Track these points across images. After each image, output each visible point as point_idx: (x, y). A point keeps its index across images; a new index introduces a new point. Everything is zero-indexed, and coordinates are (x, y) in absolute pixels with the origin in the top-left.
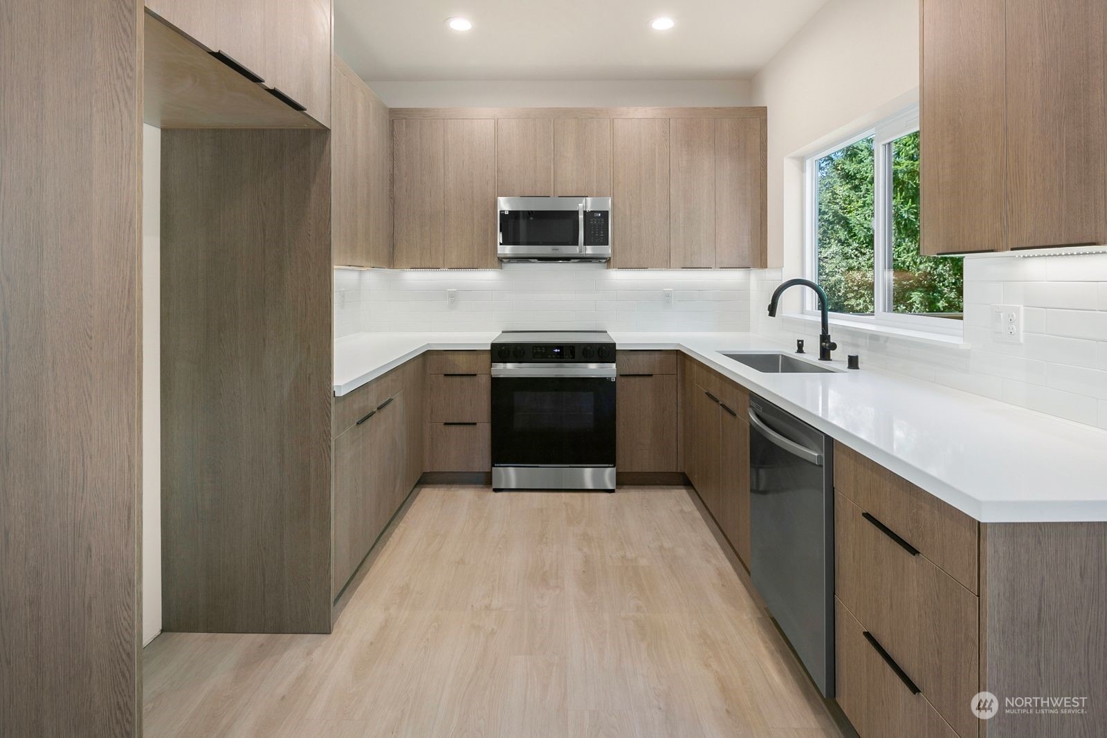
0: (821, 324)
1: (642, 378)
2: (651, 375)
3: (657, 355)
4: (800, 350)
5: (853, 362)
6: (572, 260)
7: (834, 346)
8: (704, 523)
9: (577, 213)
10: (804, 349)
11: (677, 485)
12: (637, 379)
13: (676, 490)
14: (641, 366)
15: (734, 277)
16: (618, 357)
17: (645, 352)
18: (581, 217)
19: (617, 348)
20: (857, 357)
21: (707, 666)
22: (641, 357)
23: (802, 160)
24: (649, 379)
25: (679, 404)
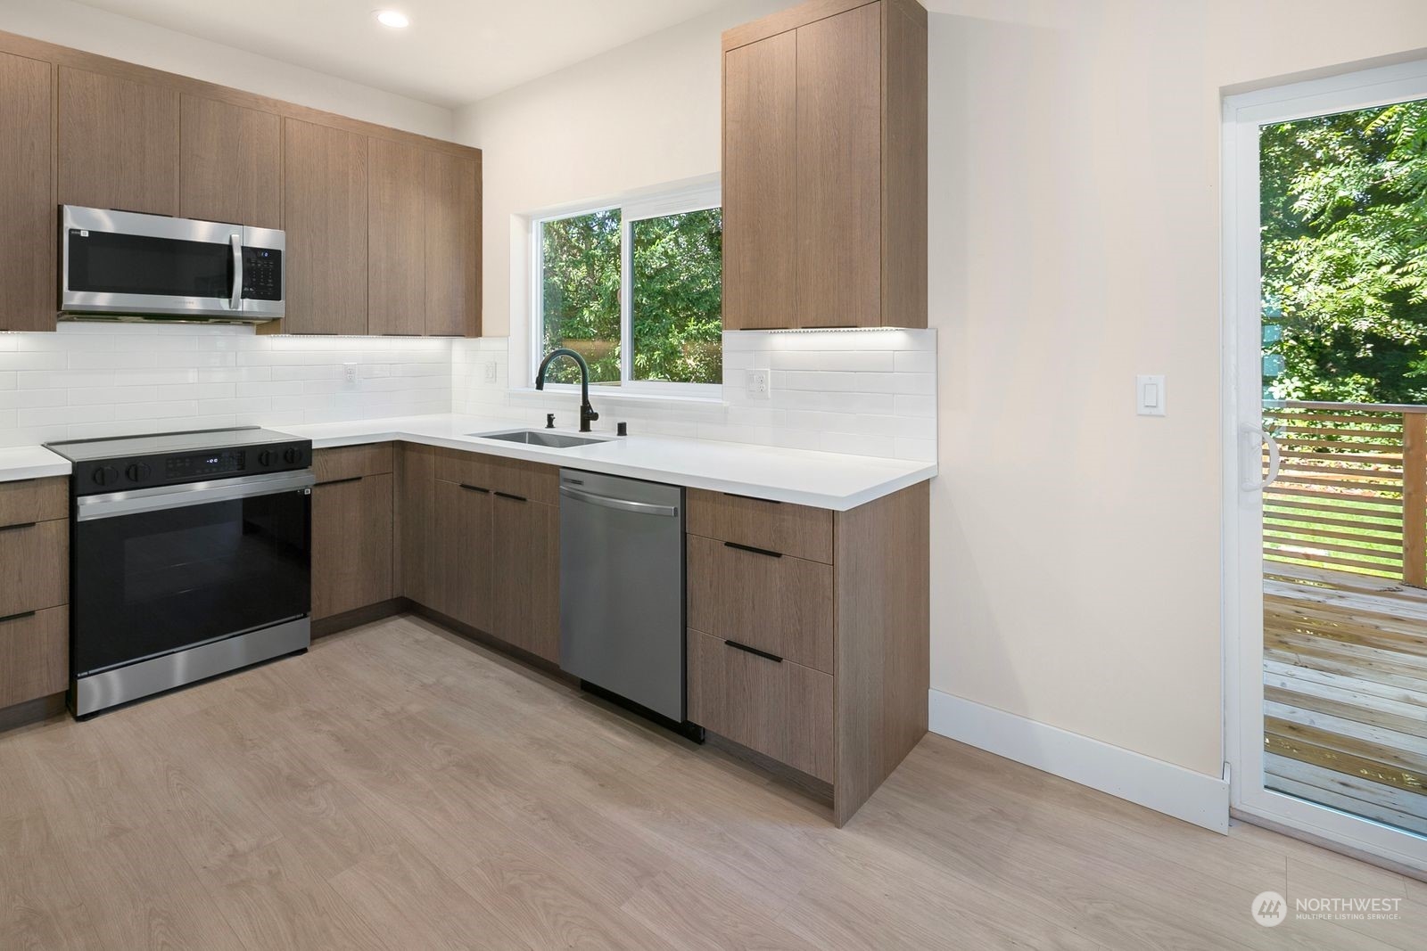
0: (581, 396)
1: (346, 485)
2: (360, 478)
3: (367, 451)
4: (550, 425)
5: (622, 429)
6: (211, 320)
7: (595, 417)
8: (453, 644)
9: (230, 248)
10: (554, 423)
11: (389, 616)
12: (340, 486)
13: (391, 623)
14: (346, 467)
15: (430, 347)
16: (315, 460)
17: (350, 449)
18: (238, 254)
19: (314, 446)
20: (625, 424)
21: (557, 762)
22: (345, 455)
23: (527, 219)
24: (356, 484)
25: (396, 509)
